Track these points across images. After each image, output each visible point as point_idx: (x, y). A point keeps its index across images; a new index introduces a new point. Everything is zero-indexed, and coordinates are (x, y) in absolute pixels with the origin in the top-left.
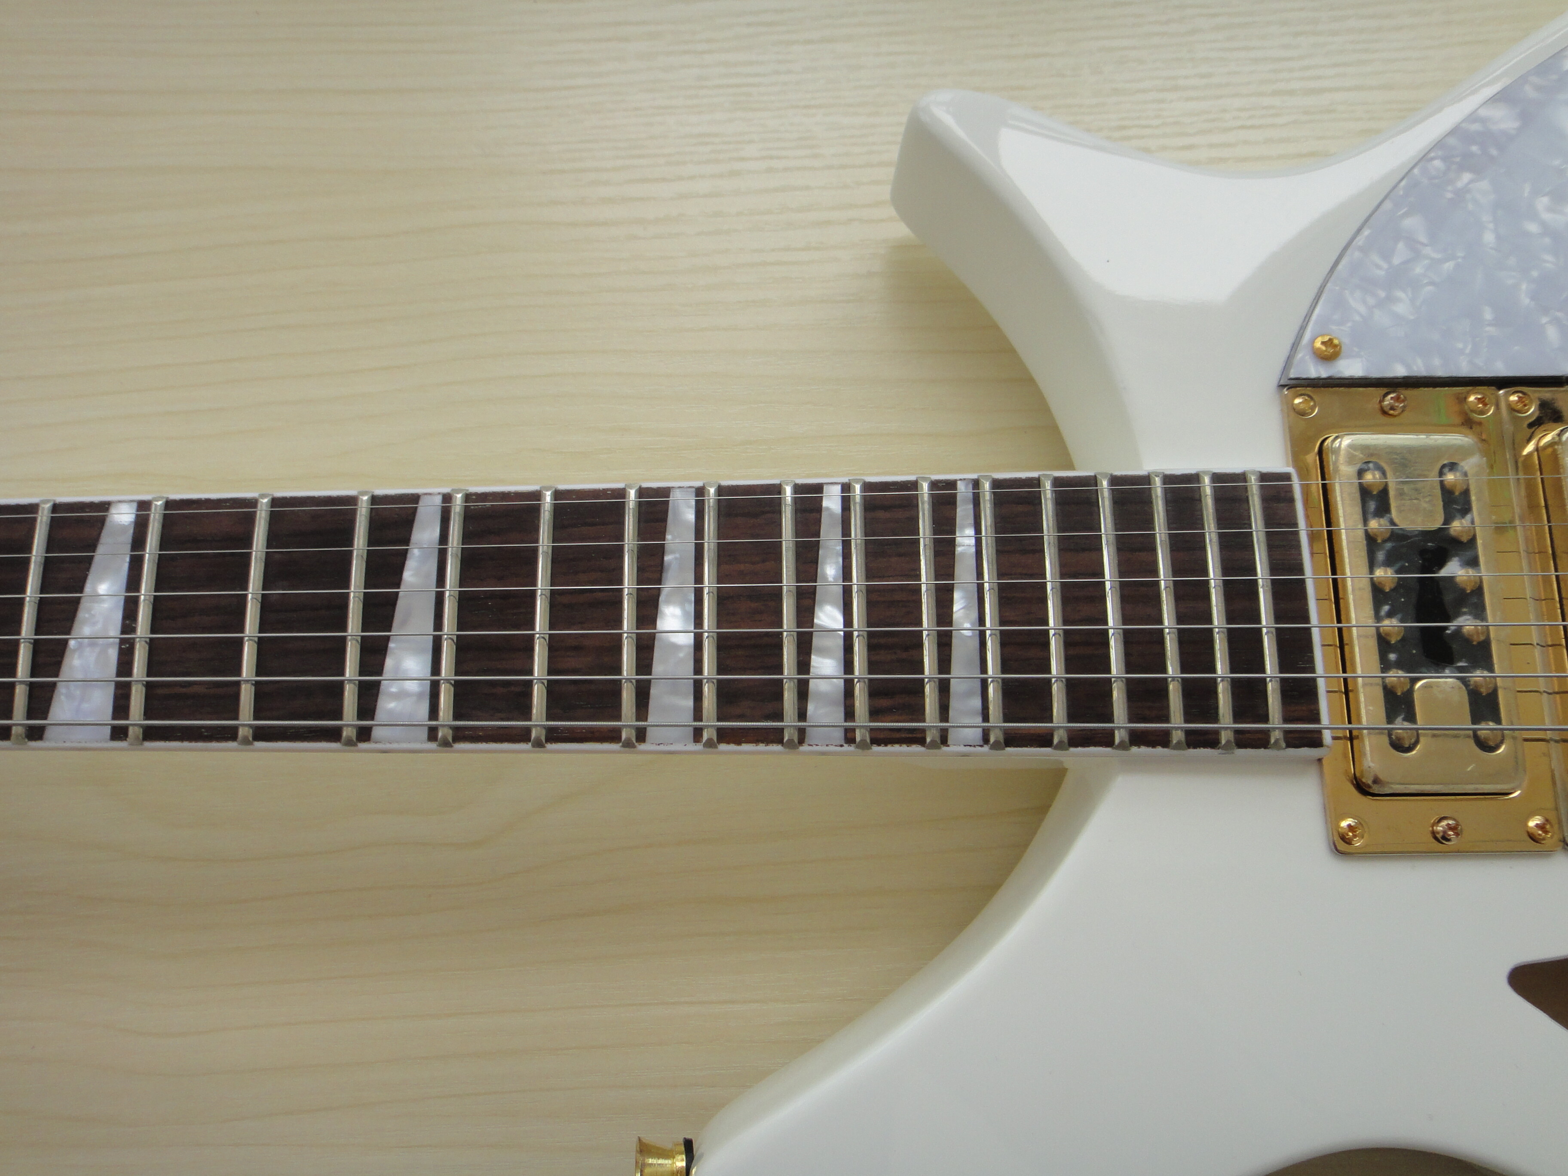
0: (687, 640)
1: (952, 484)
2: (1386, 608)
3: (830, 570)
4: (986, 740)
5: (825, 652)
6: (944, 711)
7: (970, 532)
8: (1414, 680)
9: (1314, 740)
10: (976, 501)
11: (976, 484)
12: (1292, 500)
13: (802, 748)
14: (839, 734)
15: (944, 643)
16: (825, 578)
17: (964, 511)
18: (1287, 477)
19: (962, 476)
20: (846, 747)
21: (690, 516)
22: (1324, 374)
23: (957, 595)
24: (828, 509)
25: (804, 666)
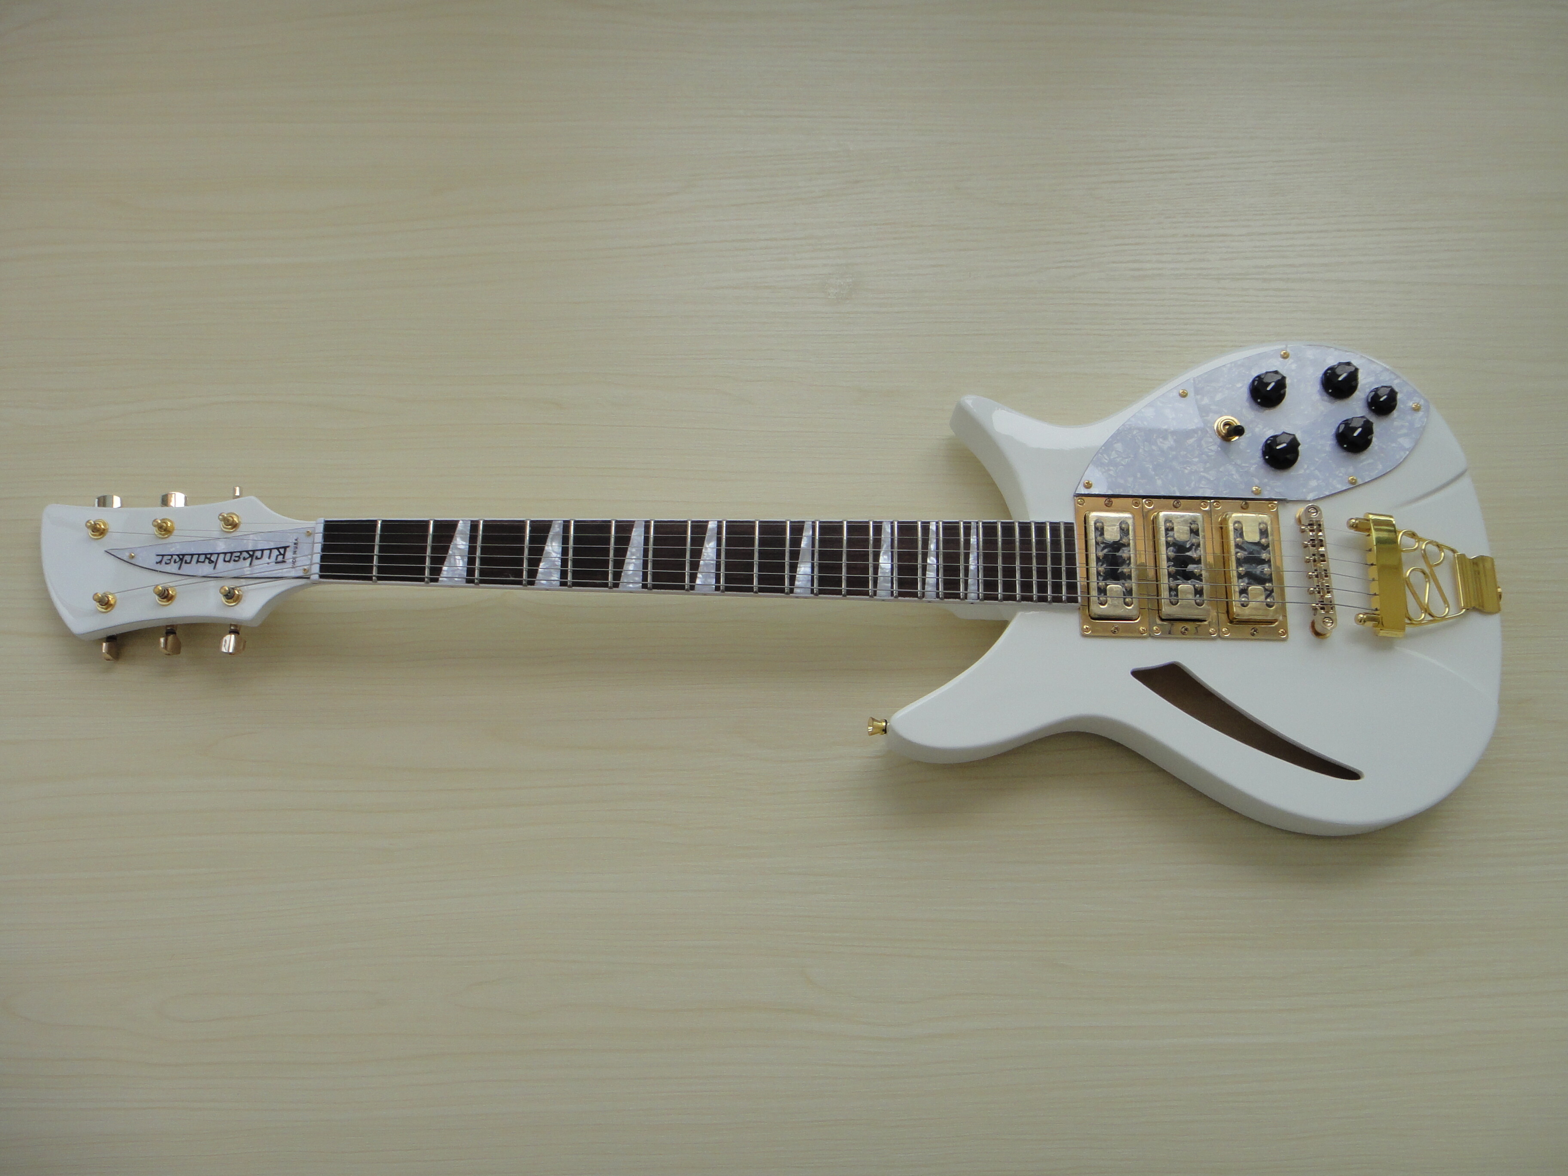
0: (889, 566)
1: (970, 523)
2: (1101, 563)
3: (932, 546)
4: (979, 598)
5: (930, 571)
6: (966, 589)
7: (975, 537)
8: (1107, 585)
9: (1075, 600)
10: (978, 528)
11: (977, 523)
12: (1074, 531)
13: (923, 599)
14: (935, 596)
15: (967, 569)
16: (930, 549)
17: (973, 531)
18: (1073, 523)
19: (973, 521)
20: (937, 599)
21: (889, 531)
22: (1086, 493)
23: (971, 555)
24: (931, 529)
25: (924, 574)
